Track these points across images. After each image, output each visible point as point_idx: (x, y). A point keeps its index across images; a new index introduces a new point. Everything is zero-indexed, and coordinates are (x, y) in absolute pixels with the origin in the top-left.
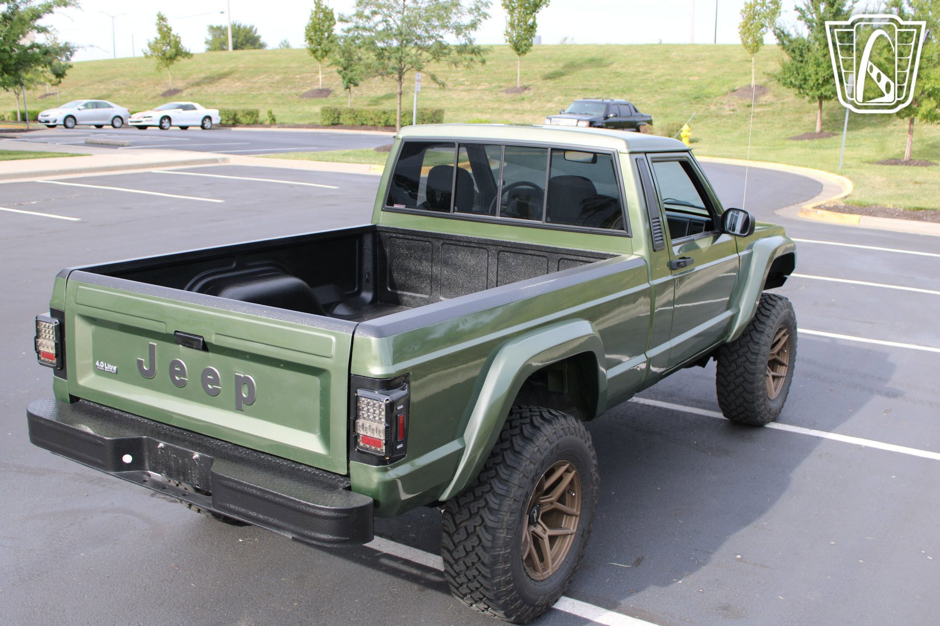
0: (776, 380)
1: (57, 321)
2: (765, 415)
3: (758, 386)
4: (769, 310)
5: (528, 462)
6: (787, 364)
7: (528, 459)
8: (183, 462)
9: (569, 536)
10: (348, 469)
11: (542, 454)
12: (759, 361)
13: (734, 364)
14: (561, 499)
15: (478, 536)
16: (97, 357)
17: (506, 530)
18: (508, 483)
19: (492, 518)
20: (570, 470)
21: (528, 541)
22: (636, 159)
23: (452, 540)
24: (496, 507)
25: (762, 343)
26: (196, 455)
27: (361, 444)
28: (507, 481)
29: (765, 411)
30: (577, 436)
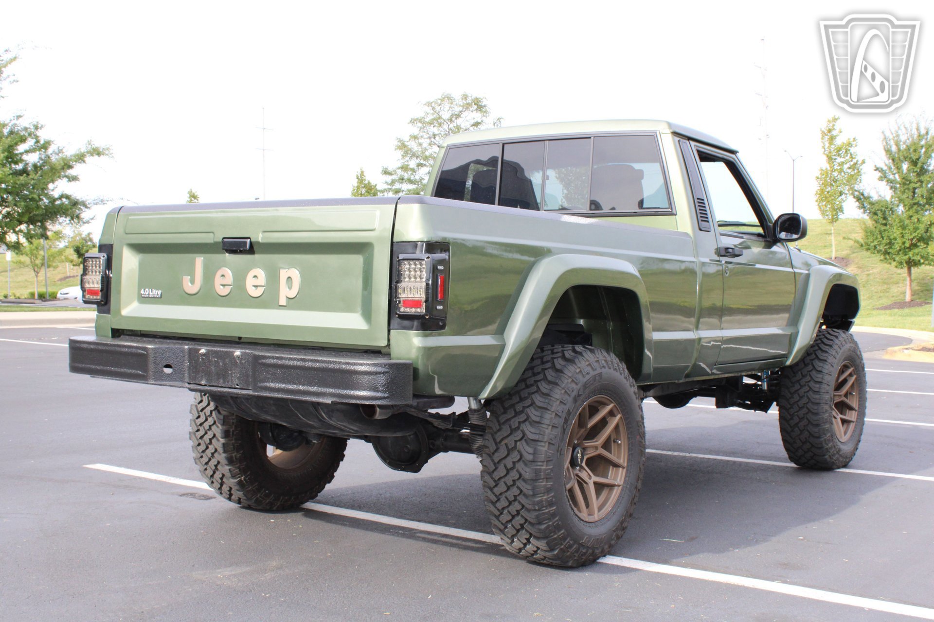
0: (845, 425)
1: (105, 256)
2: (834, 455)
3: (823, 418)
4: (832, 340)
5: (570, 380)
6: (857, 409)
7: (570, 377)
8: (223, 364)
9: (616, 487)
10: (389, 340)
11: (584, 376)
12: (823, 391)
13: (797, 395)
14: (606, 445)
15: (519, 451)
16: (142, 285)
17: (547, 444)
18: (550, 398)
19: (533, 430)
20: (615, 412)
21: (572, 478)
22: (679, 141)
23: (493, 461)
24: (537, 419)
25: (825, 371)
26: (238, 353)
27: (402, 310)
28: (548, 395)
29: (833, 449)
30: (621, 374)
